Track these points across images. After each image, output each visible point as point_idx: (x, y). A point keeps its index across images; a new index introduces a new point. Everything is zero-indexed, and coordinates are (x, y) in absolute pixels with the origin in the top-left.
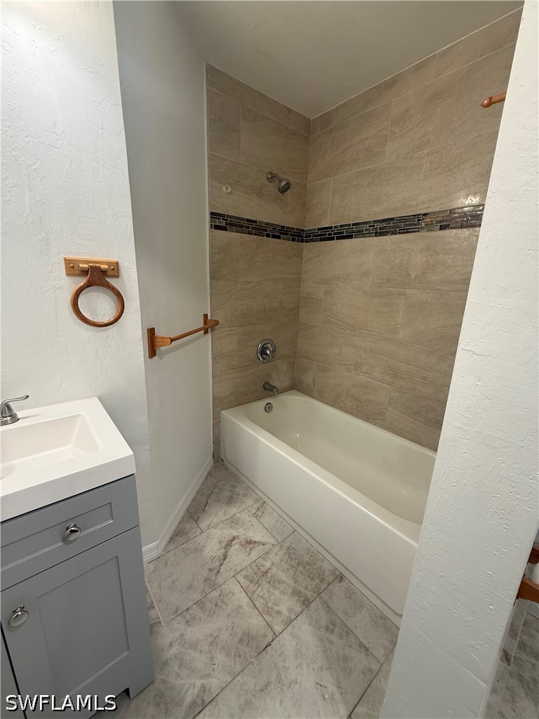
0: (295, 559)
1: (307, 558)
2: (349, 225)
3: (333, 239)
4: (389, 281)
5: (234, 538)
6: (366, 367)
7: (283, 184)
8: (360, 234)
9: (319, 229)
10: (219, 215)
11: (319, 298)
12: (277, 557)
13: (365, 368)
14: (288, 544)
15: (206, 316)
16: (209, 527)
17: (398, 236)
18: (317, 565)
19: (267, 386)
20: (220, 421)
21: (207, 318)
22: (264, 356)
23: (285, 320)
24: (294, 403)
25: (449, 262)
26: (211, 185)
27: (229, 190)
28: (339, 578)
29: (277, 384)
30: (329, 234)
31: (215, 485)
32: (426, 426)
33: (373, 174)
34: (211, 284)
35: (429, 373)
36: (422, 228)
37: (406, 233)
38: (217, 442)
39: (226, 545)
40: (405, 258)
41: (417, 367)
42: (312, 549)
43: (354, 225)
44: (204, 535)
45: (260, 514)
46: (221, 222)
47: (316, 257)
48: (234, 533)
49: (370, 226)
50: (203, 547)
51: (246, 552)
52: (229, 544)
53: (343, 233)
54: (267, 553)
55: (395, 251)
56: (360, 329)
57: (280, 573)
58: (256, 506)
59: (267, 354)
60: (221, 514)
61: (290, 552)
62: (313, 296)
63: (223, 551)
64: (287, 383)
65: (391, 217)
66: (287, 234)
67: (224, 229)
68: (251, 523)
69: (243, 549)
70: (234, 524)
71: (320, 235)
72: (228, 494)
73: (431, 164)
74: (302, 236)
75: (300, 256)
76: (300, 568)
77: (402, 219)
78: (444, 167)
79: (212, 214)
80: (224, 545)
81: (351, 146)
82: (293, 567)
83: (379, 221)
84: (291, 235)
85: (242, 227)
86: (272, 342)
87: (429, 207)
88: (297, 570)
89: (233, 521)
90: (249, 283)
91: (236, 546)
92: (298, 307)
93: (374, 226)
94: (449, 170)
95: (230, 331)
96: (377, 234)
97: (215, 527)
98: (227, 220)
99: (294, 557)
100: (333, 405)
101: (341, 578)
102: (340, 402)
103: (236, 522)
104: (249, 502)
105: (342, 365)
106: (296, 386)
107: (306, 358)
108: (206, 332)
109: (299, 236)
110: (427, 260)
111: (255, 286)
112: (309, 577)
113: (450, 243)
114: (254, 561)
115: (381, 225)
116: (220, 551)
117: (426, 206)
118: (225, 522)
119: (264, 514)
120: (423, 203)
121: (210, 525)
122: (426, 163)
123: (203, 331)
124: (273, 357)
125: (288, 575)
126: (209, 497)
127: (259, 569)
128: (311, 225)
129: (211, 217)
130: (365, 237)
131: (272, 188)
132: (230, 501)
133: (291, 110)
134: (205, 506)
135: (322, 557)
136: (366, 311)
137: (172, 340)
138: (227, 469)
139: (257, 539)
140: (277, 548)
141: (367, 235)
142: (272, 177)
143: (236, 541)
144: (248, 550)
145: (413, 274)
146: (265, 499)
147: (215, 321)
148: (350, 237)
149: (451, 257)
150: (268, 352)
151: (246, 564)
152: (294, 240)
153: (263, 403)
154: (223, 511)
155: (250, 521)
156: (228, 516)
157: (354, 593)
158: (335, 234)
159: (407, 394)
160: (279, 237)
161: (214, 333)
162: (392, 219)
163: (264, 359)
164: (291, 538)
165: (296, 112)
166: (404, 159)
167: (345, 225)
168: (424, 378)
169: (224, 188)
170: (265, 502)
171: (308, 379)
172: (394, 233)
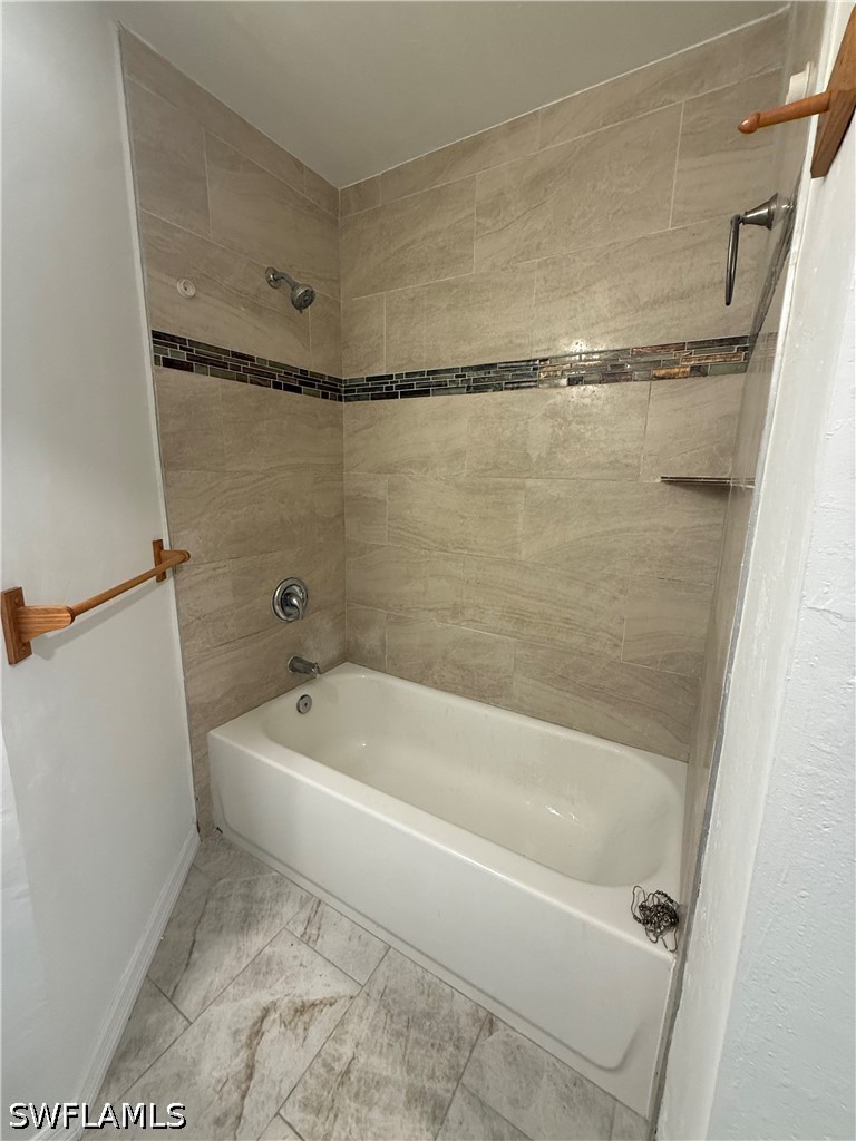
0: (399, 1014)
1: (421, 1004)
2: (422, 373)
3: (395, 396)
4: (496, 466)
5: (266, 1012)
6: (471, 611)
7: (300, 291)
8: (442, 388)
9: (369, 379)
10: (173, 338)
11: (379, 498)
12: (365, 1025)
13: (469, 613)
14: (379, 985)
15: (158, 545)
16: (205, 1004)
17: (505, 393)
18: (443, 1012)
19: (298, 665)
20: (207, 753)
21: (161, 548)
22: (287, 609)
23: (322, 539)
24: (350, 687)
25: (588, 435)
26: (148, 277)
27: (191, 292)
28: (487, 1026)
29: (314, 657)
30: (387, 388)
31: (209, 891)
32: (577, 698)
33: (455, 291)
34: (165, 478)
35: (573, 612)
36: (542, 382)
37: (518, 388)
38: (205, 795)
39: (250, 1038)
40: (518, 429)
41: (555, 603)
42: (428, 978)
43: (429, 373)
44: (195, 1029)
45: (315, 931)
46: (175, 352)
47: (367, 427)
48: (264, 998)
49: (457, 376)
50: (195, 1063)
51: (297, 1036)
52: (257, 1033)
53: (411, 386)
54: (342, 1023)
55: (502, 418)
56: (455, 548)
57: (375, 1060)
58: (303, 916)
59: (294, 606)
60: (229, 961)
61: (388, 1001)
62: (369, 495)
63: (244, 1054)
64: (332, 651)
65: (491, 362)
66: (313, 386)
67: (186, 367)
68: (297, 962)
69: (289, 1033)
70: (261, 977)
71: (371, 389)
72: (240, 905)
73: (546, 281)
74: (338, 391)
75: (337, 424)
76: (413, 1034)
77: (508, 367)
78: (566, 288)
79: (156, 335)
80: (244, 1038)
81: (413, 242)
82: (398, 1034)
83: (470, 368)
84: (320, 387)
85: (225, 366)
86: (300, 583)
87: (549, 349)
88: (407, 1041)
89: (261, 969)
90: (248, 473)
91: (273, 1031)
92: (341, 515)
93: (464, 376)
94: (574, 293)
95: (214, 569)
96: (469, 390)
97: (218, 1000)
98: (191, 350)
99: (395, 1011)
100: (420, 680)
101: (490, 1023)
102: (433, 675)
103: (264, 969)
104: (288, 910)
105: (430, 610)
106: (350, 655)
107: (363, 604)
108: (162, 577)
109: (334, 389)
110: (554, 431)
111: (259, 480)
112: (433, 1045)
113: (585, 406)
114: (318, 1055)
115: (475, 375)
116: (238, 1060)
117: (544, 346)
118: (241, 979)
119: (323, 928)
120: (539, 342)
121: (205, 998)
122: (538, 280)
123: (155, 578)
124: (304, 609)
125: (391, 1059)
126: (197, 925)
127: (330, 1069)
128: (353, 370)
129: (154, 342)
130: (450, 394)
131: (278, 298)
132: (247, 922)
133: (301, 164)
134: (191, 953)
135: (448, 990)
136: (464, 518)
137: (74, 614)
138: (230, 847)
139: (315, 997)
140: (360, 1002)
141: (452, 391)
142: (277, 279)
143: (274, 1016)
144: (300, 1030)
145: (534, 455)
146: (320, 894)
147: (181, 552)
148: (425, 393)
149: (589, 427)
150: (295, 601)
151: (301, 1068)
152: (325, 396)
153: (292, 699)
154: (234, 949)
155: (295, 957)
156: (245, 961)
157: (518, 1048)
158: (398, 387)
159: (542, 648)
160: (298, 390)
161: (179, 577)
162: (492, 366)
163: (288, 615)
164: (383, 966)
165: (311, 171)
166: (503, 270)
167: (415, 373)
168: (567, 621)
169: (180, 287)
170: (320, 902)
171: (371, 639)
172: (499, 388)
